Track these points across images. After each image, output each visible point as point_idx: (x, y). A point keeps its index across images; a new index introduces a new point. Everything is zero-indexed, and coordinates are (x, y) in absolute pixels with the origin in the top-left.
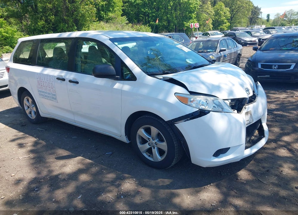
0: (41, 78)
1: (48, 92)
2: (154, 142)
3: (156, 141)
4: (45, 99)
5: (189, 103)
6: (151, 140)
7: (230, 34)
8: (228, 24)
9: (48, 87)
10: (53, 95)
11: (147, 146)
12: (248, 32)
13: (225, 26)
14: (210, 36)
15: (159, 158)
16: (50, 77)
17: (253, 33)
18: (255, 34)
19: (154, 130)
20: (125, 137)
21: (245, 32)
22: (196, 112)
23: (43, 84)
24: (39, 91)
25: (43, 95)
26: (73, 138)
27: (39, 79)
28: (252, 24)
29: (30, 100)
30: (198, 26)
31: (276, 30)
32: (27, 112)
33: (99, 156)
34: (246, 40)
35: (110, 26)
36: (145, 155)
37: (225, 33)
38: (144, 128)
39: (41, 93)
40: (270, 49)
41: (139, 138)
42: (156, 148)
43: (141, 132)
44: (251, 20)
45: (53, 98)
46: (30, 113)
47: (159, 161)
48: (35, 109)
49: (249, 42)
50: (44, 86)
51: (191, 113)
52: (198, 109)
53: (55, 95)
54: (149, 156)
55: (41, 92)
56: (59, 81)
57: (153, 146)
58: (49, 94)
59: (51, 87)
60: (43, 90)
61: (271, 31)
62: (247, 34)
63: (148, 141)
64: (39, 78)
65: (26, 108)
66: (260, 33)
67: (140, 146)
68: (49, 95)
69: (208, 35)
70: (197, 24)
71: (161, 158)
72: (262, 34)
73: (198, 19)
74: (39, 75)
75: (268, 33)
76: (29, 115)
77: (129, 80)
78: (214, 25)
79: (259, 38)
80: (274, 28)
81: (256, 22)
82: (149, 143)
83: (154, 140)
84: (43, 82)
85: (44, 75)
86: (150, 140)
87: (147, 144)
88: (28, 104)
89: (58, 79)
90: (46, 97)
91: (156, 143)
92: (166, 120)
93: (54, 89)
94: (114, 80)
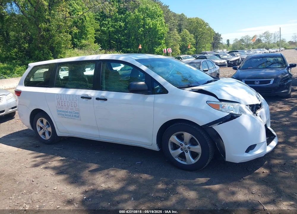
0: (62, 98)
1: (69, 110)
2: (187, 146)
3: (188, 146)
4: (66, 118)
5: (221, 109)
6: (184, 145)
7: (201, 57)
8: (194, 49)
9: (70, 106)
10: (76, 113)
11: (179, 151)
12: (216, 55)
13: (192, 51)
14: (182, 59)
15: (193, 161)
16: (73, 97)
17: (221, 56)
18: (223, 57)
19: (187, 136)
20: (156, 145)
21: (214, 55)
22: (227, 116)
23: (65, 104)
24: (58, 111)
25: (63, 115)
26: (95, 153)
27: (59, 100)
28: (214, 48)
29: (45, 121)
30: (171, 51)
31: (240, 53)
32: (40, 133)
33: (131, 166)
34: (216, 62)
35: (84, 52)
36: (177, 159)
37: (195, 57)
38: (176, 135)
39: (60, 113)
40: (248, 68)
41: (171, 145)
42: (189, 151)
43: (174, 139)
44: (214, 45)
45: (75, 116)
46: (44, 134)
47: (193, 163)
48: (50, 129)
49: (219, 64)
50: (66, 106)
51: (224, 117)
52: (229, 114)
53: (78, 113)
54: (182, 160)
55: (60, 111)
56: (84, 100)
57: (186, 151)
58: (70, 112)
59: (74, 106)
60: (64, 110)
61: (236, 54)
62: (216, 57)
63: (180, 147)
64: (59, 98)
65: (38, 129)
66: (227, 55)
67: (172, 152)
68: (70, 114)
69: (181, 59)
70: (170, 49)
71: (195, 160)
72: (230, 57)
73: (167, 44)
74: (59, 96)
75: (234, 55)
76: (42, 137)
77: (160, 93)
78: (181, 50)
79: (227, 60)
80: (237, 52)
81: (218, 46)
82: (181, 149)
83: (187, 145)
84: (64, 102)
85: (66, 95)
86: (182, 146)
87: (179, 149)
88: (41, 125)
89: (83, 97)
90: (66, 116)
91: (188, 147)
92: (201, 125)
93: (77, 107)
94: (145, 94)
